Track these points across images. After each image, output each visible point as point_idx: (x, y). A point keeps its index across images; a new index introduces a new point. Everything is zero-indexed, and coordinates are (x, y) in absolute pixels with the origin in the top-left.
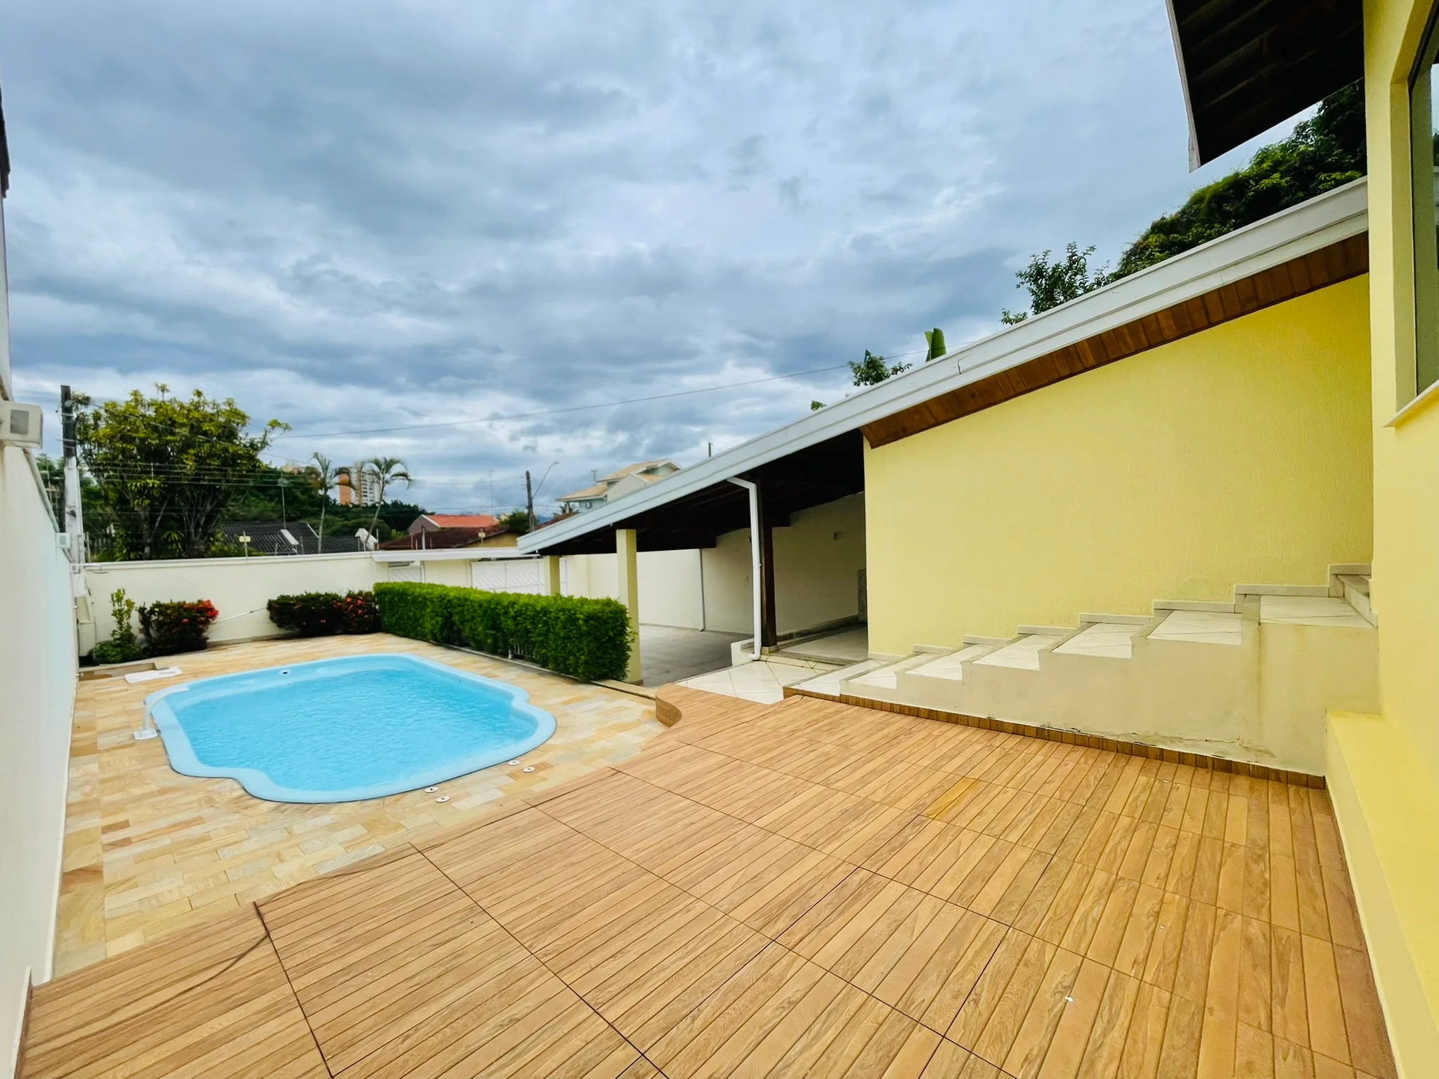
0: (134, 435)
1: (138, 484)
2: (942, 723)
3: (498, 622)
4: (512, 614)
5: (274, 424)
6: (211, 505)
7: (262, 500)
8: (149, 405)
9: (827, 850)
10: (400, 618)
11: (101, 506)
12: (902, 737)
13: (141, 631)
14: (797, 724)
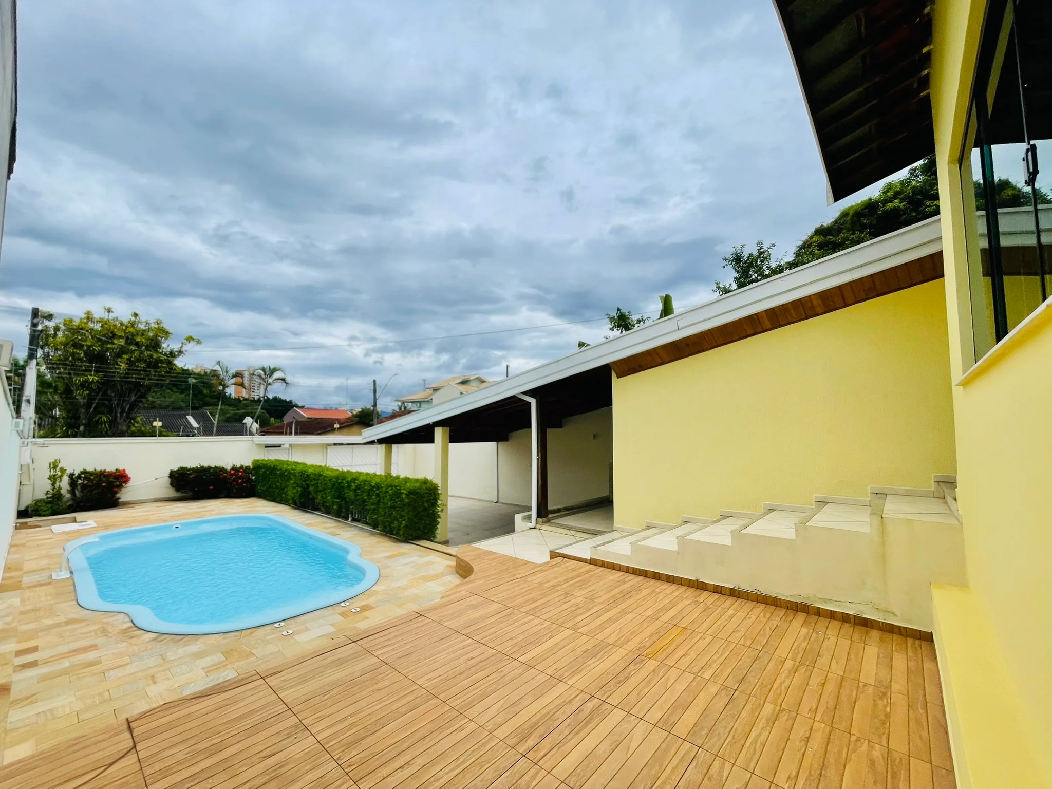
0: (83, 343)
1: (81, 379)
2: (664, 582)
3: (343, 493)
4: (354, 487)
5: (190, 339)
6: (135, 396)
7: (175, 392)
8: (97, 322)
9: (570, 682)
10: (270, 487)
11: (50, 393)
12: (633, 593)
13: (69, 492)
14: (557, 581)
